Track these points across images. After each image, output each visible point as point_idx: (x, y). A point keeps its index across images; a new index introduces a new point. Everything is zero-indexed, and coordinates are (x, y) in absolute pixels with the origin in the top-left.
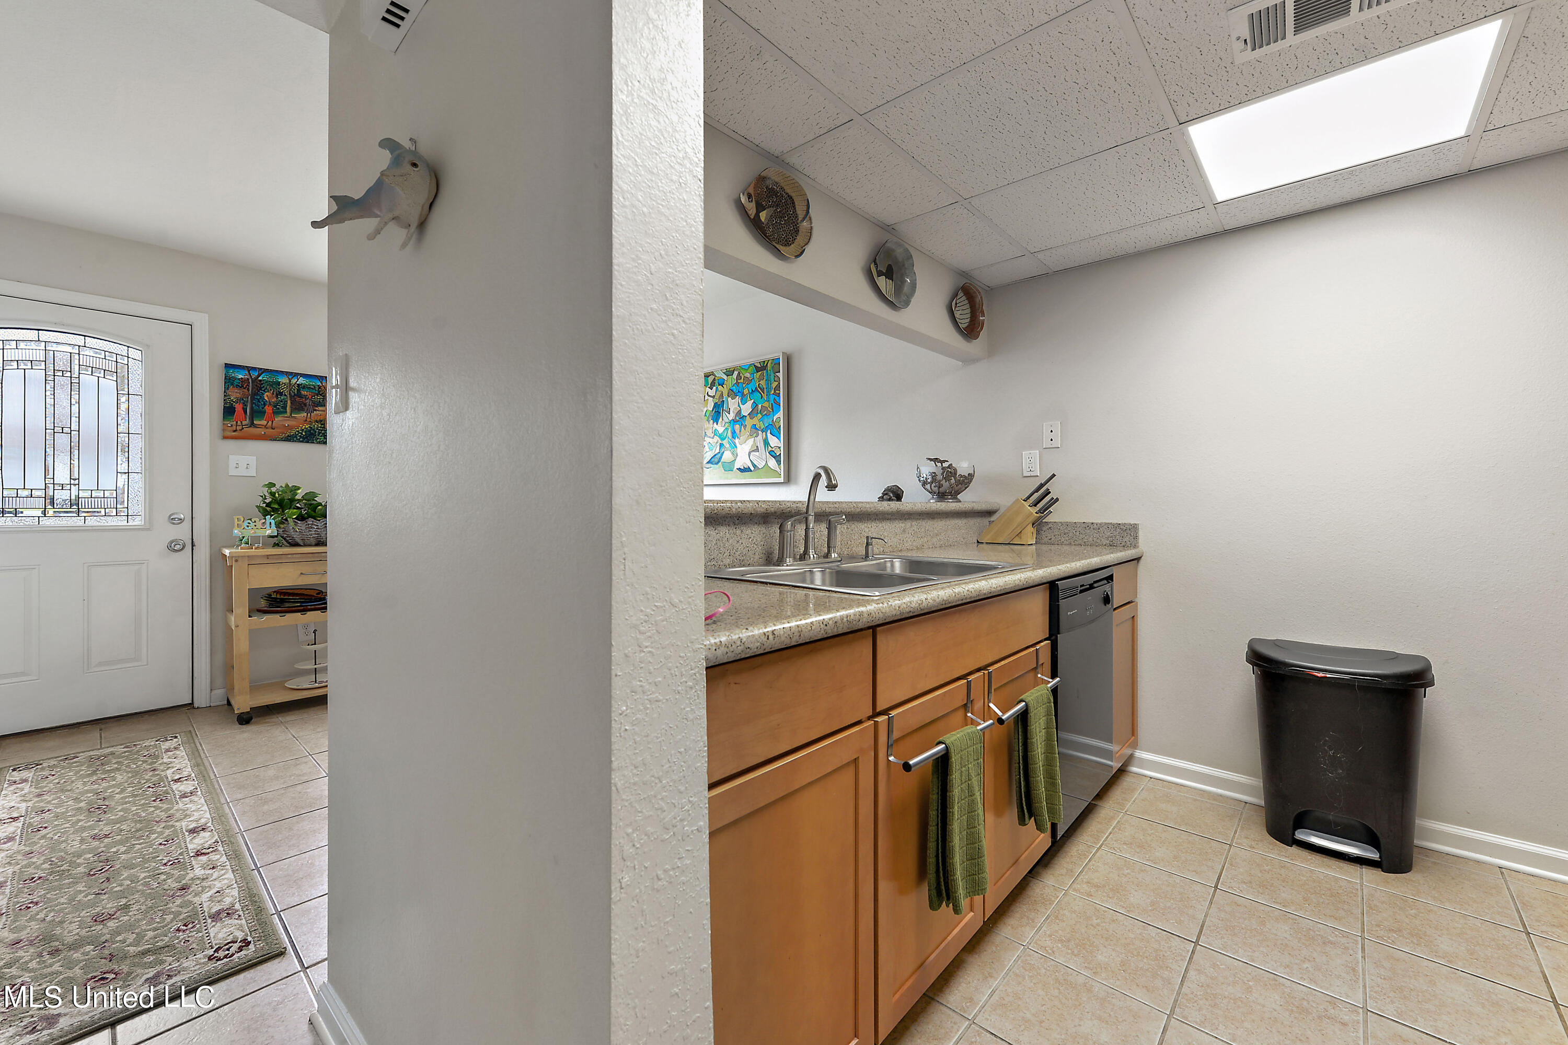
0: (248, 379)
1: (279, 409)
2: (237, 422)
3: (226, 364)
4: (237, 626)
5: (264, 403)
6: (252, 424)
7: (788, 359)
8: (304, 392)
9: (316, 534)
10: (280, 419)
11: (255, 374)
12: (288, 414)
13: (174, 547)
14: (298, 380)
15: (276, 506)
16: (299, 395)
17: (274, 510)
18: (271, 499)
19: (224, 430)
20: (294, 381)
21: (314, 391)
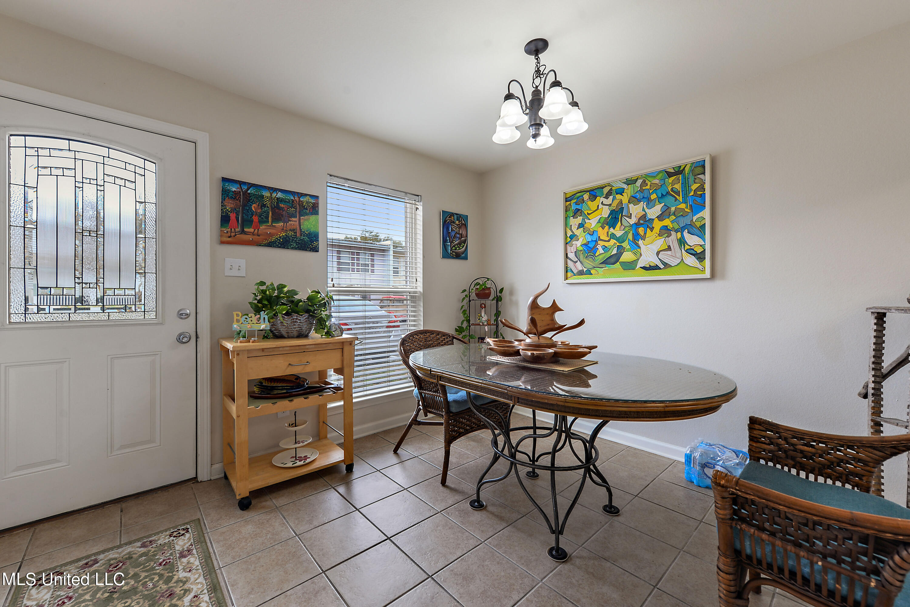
0: (240, 192)
1: (263, 220)
2: (231, 229)
3: (223, 178)
4: (238, 416)
5: (252, 213)
6: (243, 232)
7: (714, 161)
8: (282, 205)
9: (299, 327)
10: (263, 227)
11: (245, 188)
12: (270, 223)
13: (181, 339)
14: (277, 194)
15: (266, 303)
16: (278, 207)
17: (264, 306)
18: (261, 296)
19: (221, 236)
20: (274, 195)
21: (289, 204)
